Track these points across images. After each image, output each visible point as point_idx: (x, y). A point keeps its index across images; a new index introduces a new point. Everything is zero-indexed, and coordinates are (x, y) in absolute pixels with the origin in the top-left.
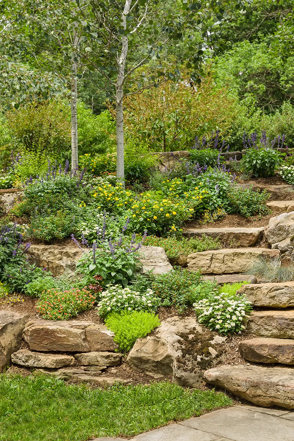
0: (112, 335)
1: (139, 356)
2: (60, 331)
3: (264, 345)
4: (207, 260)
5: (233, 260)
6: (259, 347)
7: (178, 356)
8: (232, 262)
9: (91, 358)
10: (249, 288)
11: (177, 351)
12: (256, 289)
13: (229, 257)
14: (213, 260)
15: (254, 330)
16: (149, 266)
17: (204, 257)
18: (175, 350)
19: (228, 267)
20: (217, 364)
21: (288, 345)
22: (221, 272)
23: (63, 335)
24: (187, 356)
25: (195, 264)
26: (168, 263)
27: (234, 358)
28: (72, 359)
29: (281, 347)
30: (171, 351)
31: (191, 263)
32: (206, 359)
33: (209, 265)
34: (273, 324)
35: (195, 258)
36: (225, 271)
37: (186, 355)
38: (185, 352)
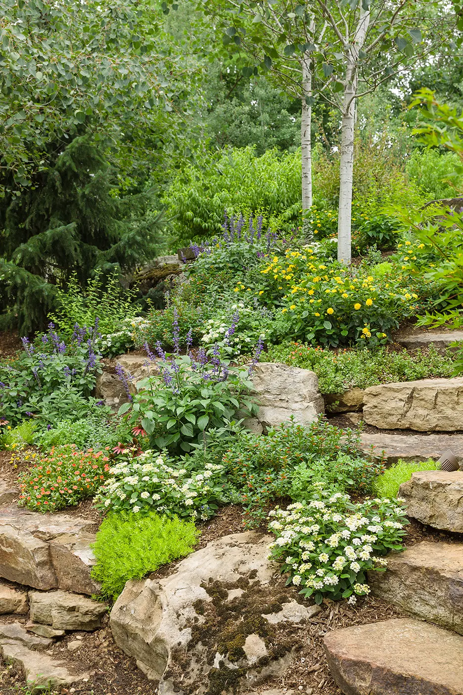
0: (90, 563)
1: (122, 622)
2: (6, 540)
3: (363, 663)
4: (401, 400)
5: (458, 403)
6: (350, 666)
7: (179, 644)
8: (453, 409)
9: (42, 608)
10: (420, 482)
11: (181, 630)
12: (435, 488)
13: (447, 398)
14: (414, 401)
15: (398, 596)
16: (277, 408)
17: (396, 394)
18: (177, 627)
19: (443, 418)
20: (258, 684)
21: (422, 680)
22: (426, 427)
23: (9, 549)
24: (200, 647)
25: (376, 407)
26: (311, 404)
27: (314, 671)
28: (20, 601)
29: (406, 679)
30: (167, 628)
31: (369, 405)
32: (231, 666)
33: (401, 412)
34: (439, 593)
35: (377, 395)
36: (437, 426)
37: (197, 643)
38: (200, 635)
